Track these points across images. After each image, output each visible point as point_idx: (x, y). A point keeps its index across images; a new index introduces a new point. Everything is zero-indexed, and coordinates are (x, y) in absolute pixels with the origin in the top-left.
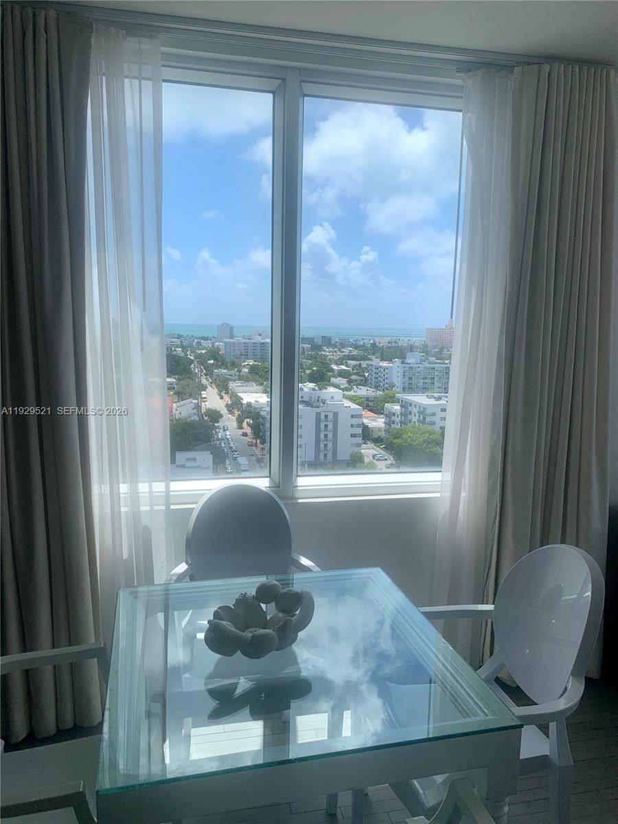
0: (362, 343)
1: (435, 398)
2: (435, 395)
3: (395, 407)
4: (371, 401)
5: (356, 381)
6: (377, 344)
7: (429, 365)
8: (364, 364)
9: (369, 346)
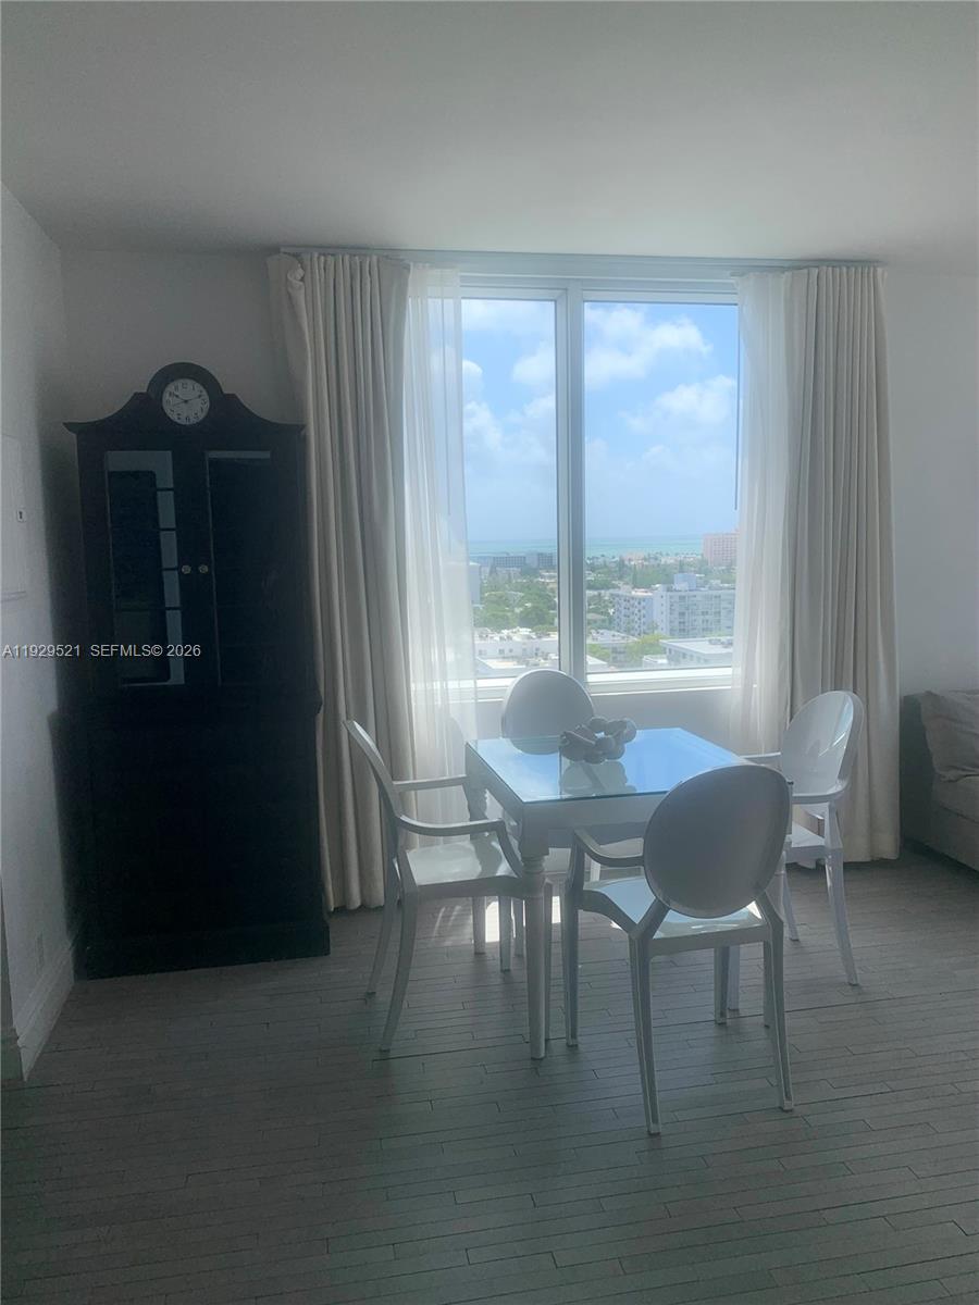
0: (601, 560)
1: (723, 643)
2: (723, 639)
3: (660, 661)
4: (620, 653)
5: (595, 621)
6: (626, 563)
7: (710, 592)
8: (606, 594)
9: (613, 565)
